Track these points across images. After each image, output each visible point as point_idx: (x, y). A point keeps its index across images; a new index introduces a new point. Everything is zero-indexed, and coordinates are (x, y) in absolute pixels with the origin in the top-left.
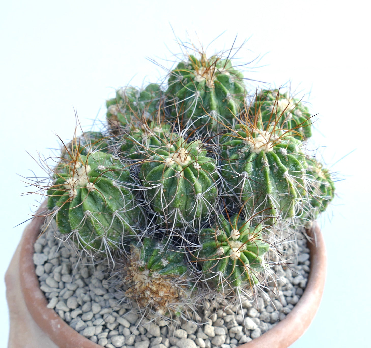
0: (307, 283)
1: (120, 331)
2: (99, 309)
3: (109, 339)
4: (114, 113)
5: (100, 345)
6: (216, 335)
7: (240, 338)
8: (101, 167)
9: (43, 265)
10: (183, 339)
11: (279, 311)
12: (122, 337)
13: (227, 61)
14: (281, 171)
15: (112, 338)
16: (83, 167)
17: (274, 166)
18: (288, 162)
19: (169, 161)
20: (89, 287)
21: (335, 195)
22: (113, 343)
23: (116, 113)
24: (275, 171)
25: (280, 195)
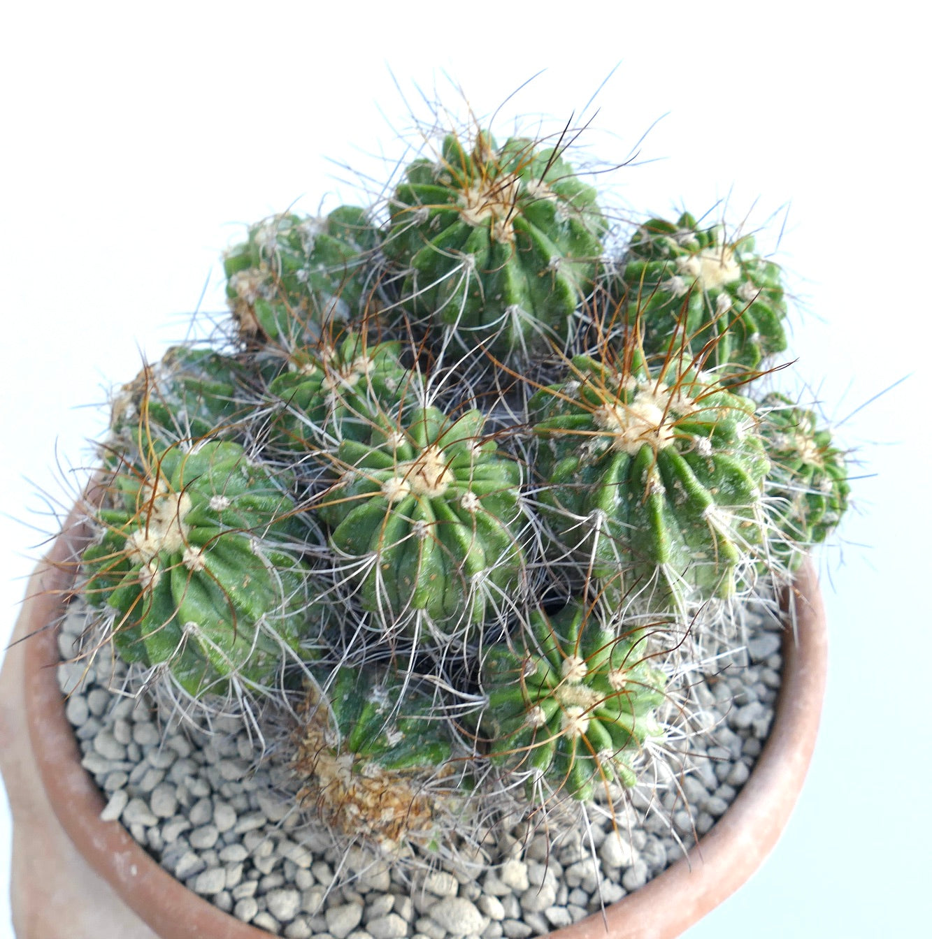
0: (772, 726)
1: (289, 875)
2: (232, 819)
3: (261, 900)
4: (247, 297)
5: (239, 918)
6: (531, 885)
7: (594, 886)
8: (219, 503)
9: (85, 695)
10: (447, 899)
11: (697, 804)
12: (294, 895)
13: (554, 157)
14: (696, 504)
15: (268, 897)
16: (171, 497)
17: (677, 489)
18: (716, 473)
19: (397, 488)
20: (204, 754)
21: (850, 507)
22: (273, 910)
23: (251, 299)
24: (679, 502)
25: (694, 555)
